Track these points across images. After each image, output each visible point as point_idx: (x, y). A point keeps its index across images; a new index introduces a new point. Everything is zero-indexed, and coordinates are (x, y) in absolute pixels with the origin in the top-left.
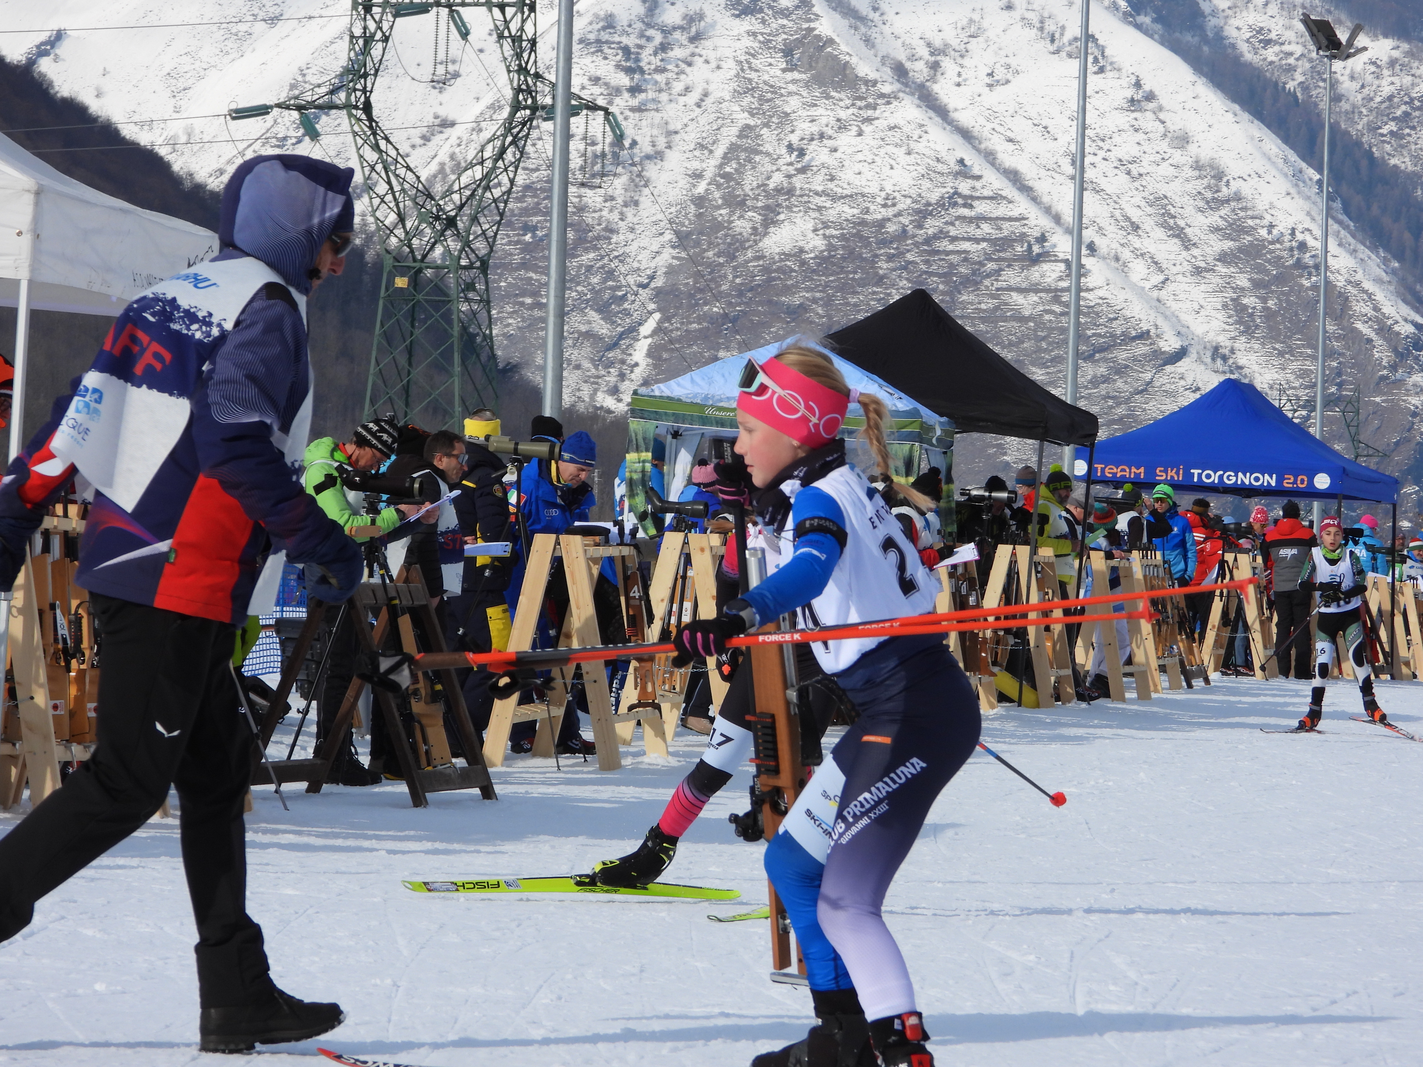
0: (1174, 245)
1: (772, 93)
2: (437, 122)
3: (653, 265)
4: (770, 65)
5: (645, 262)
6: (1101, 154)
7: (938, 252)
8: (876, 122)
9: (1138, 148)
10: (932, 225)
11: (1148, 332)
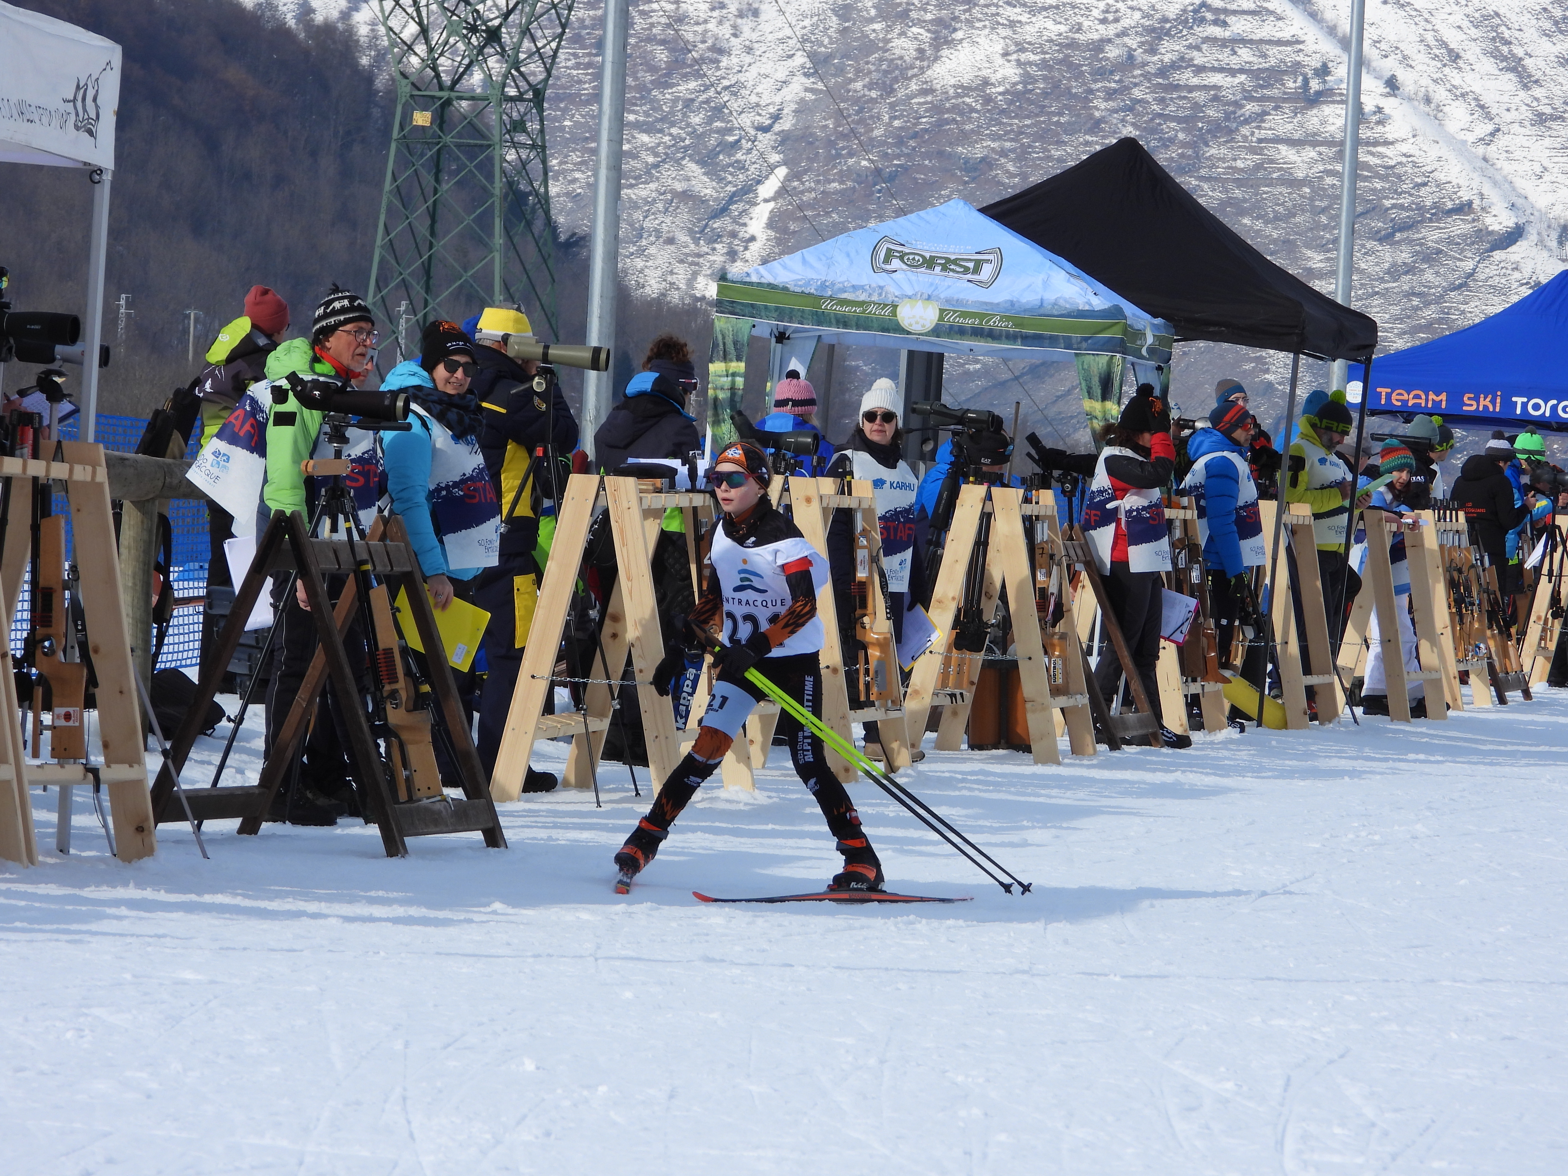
0: (1508, 81)
3: (778, 99)
5: (767, 95)
7: (1177, 87)
10: (1169, 49)
11: (1470, 203)
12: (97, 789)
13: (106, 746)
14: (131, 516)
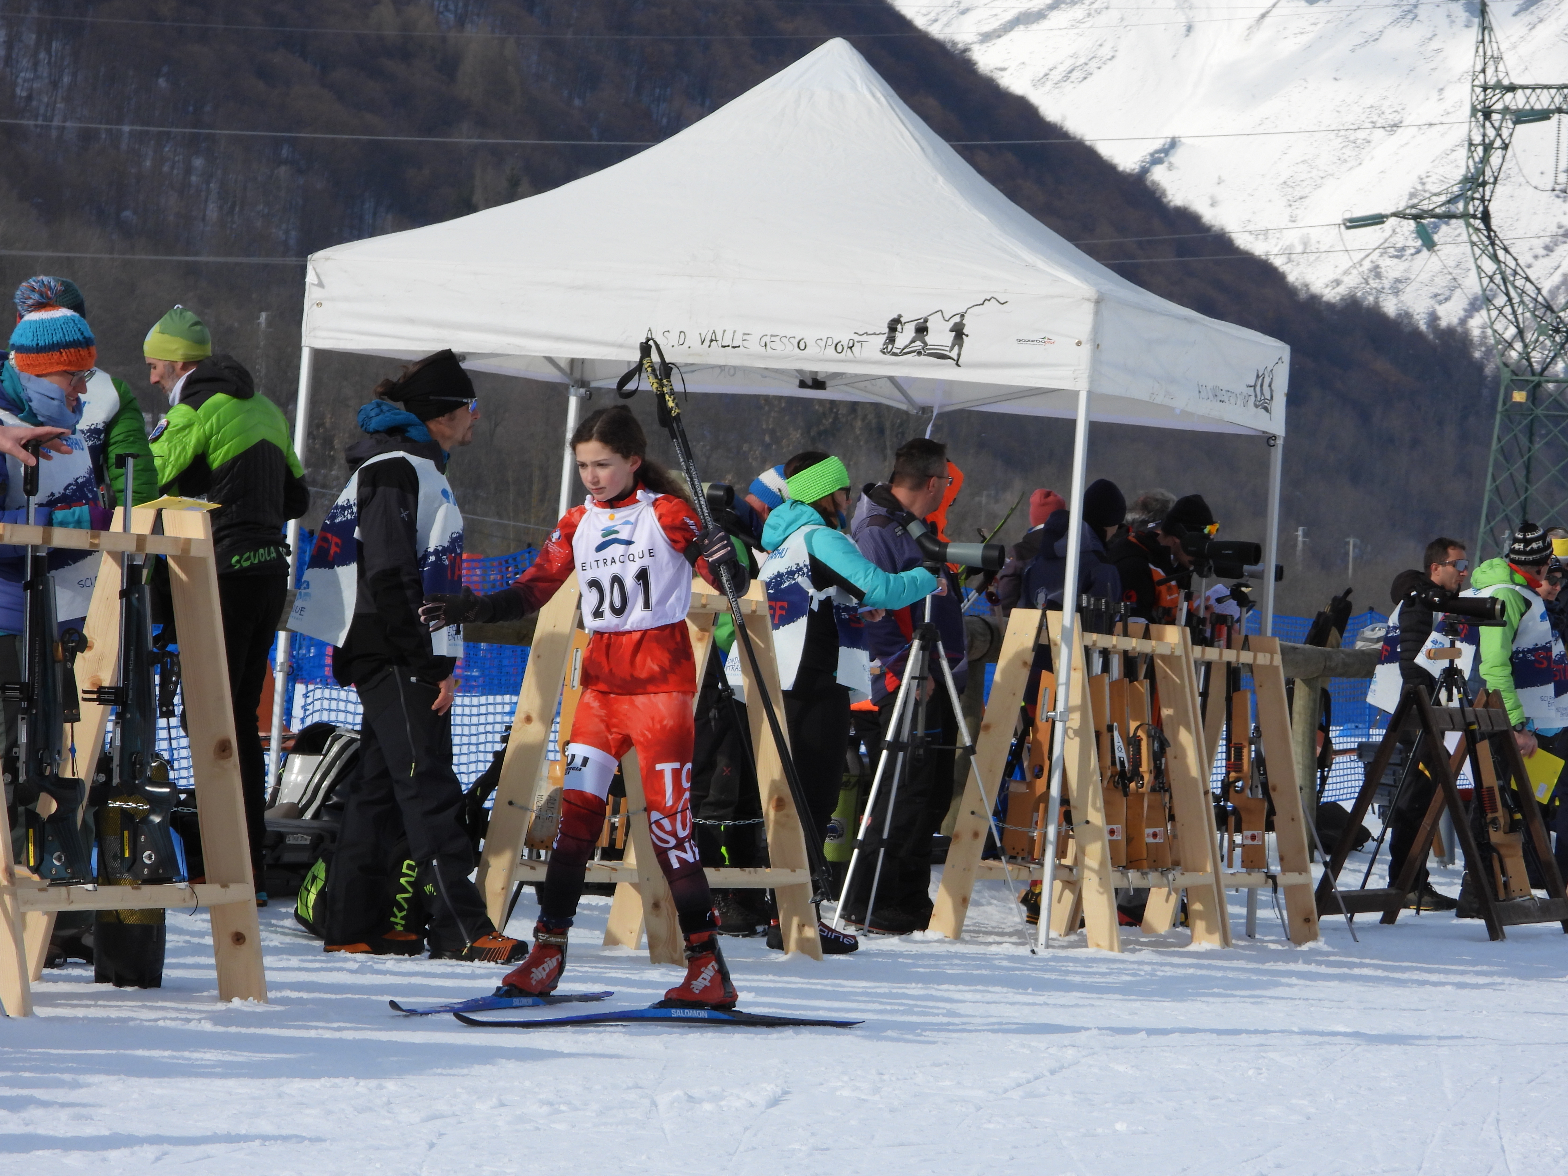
12: (1275, 890)
13: (1282, 859)
14: (1301, 692)
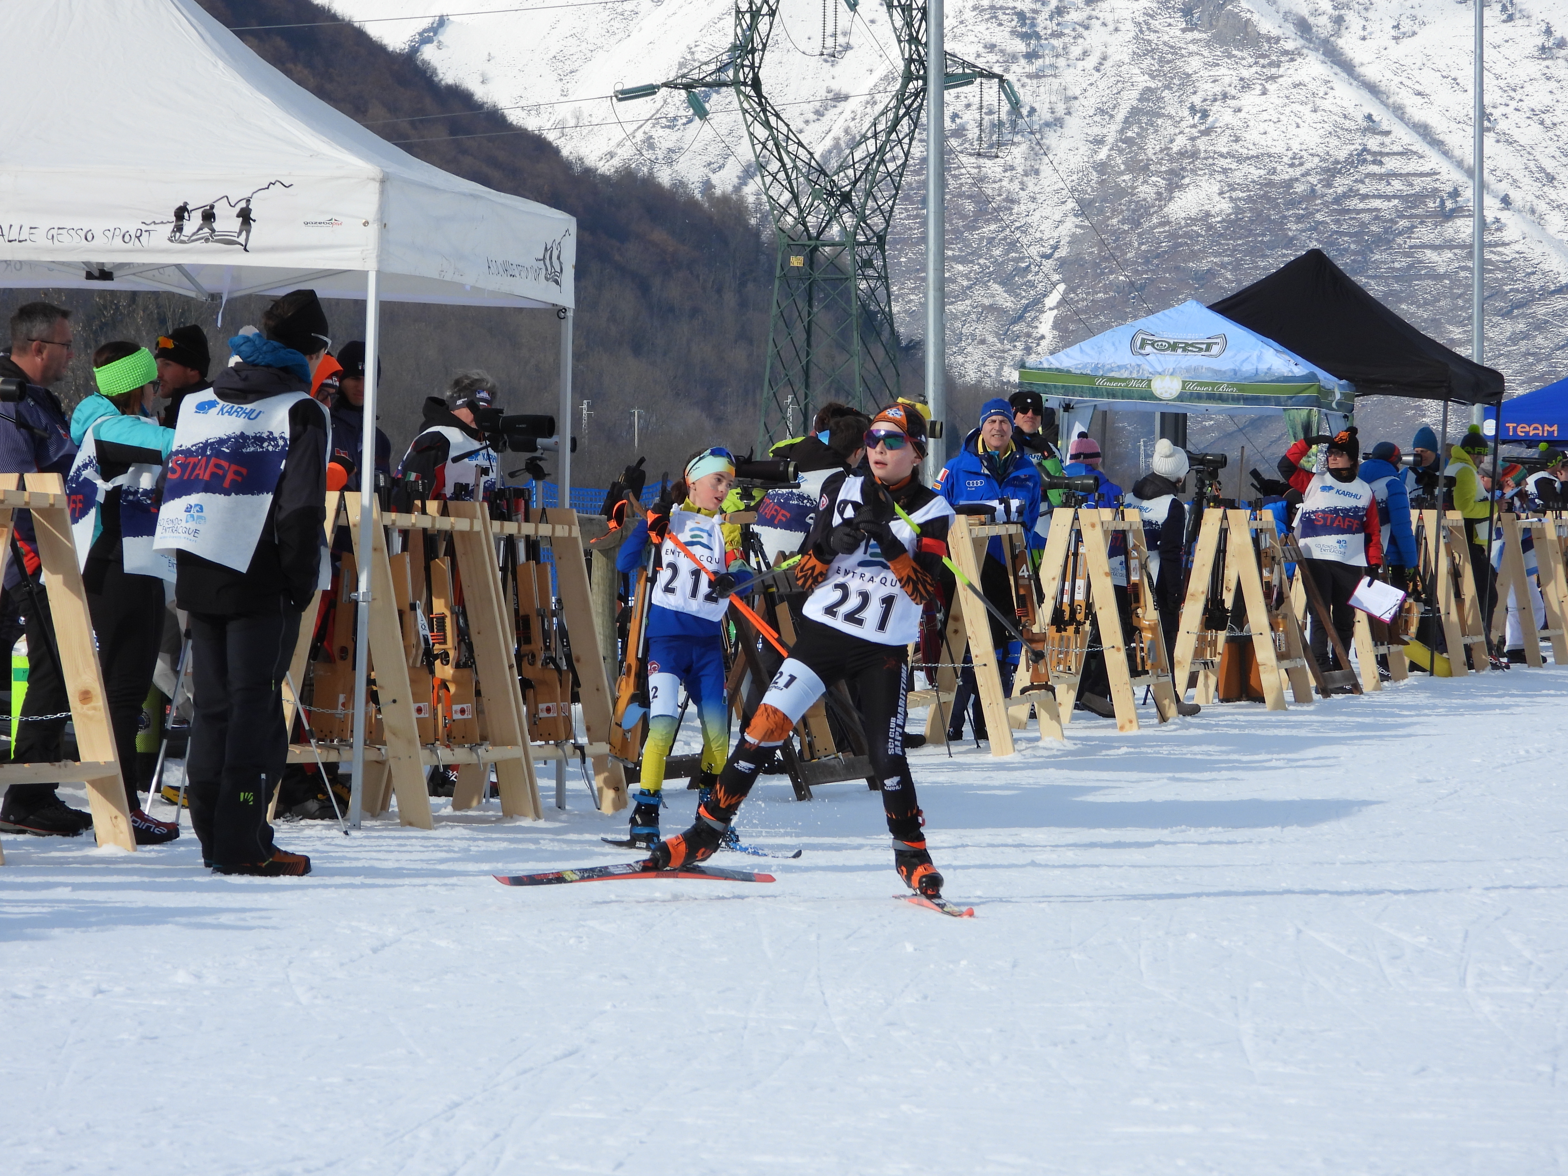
1: (1173, 54)
2: (830, 96)
3: (1056, 234)
4: (1170, 25)
5: (1048, 231)
6: (1513, 104)
7: (1348, 211)
8: (1280, 80)
9: (1551, 97)
10: (1341, 184)
12: (584, 761)
13: (588, 729)
14: (599, 561)
